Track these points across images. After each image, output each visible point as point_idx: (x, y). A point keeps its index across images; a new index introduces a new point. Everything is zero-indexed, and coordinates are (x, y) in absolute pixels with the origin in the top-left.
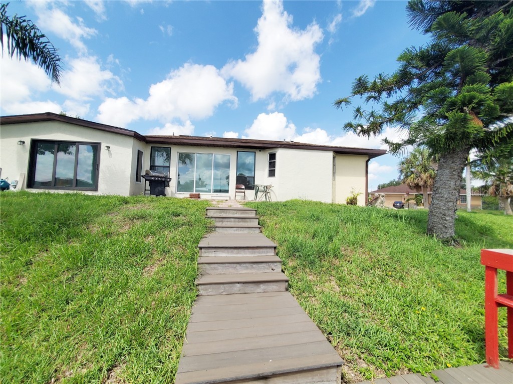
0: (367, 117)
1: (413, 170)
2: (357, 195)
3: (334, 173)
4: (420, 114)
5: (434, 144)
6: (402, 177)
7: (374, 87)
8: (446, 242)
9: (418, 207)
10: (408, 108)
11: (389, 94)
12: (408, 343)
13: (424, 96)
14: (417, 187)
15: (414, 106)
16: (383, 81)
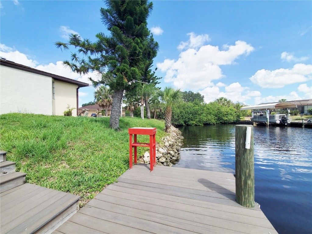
0: (80, 62)
1: (101, 97)
2: (72, 109)
3: (53, 94)
4: (106, 69)
5: (111, 86)
6: (96, 101)
7: (83, 45)
8: (116, 130)
9: (103, 117)
10: (101, 65)
11: (92, 54)
12: (106, 175)
13: (108, 62)
14: (103, 106)
15: (104, 65)
16: (89, 44)
